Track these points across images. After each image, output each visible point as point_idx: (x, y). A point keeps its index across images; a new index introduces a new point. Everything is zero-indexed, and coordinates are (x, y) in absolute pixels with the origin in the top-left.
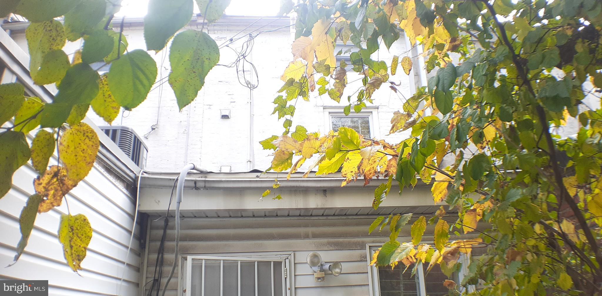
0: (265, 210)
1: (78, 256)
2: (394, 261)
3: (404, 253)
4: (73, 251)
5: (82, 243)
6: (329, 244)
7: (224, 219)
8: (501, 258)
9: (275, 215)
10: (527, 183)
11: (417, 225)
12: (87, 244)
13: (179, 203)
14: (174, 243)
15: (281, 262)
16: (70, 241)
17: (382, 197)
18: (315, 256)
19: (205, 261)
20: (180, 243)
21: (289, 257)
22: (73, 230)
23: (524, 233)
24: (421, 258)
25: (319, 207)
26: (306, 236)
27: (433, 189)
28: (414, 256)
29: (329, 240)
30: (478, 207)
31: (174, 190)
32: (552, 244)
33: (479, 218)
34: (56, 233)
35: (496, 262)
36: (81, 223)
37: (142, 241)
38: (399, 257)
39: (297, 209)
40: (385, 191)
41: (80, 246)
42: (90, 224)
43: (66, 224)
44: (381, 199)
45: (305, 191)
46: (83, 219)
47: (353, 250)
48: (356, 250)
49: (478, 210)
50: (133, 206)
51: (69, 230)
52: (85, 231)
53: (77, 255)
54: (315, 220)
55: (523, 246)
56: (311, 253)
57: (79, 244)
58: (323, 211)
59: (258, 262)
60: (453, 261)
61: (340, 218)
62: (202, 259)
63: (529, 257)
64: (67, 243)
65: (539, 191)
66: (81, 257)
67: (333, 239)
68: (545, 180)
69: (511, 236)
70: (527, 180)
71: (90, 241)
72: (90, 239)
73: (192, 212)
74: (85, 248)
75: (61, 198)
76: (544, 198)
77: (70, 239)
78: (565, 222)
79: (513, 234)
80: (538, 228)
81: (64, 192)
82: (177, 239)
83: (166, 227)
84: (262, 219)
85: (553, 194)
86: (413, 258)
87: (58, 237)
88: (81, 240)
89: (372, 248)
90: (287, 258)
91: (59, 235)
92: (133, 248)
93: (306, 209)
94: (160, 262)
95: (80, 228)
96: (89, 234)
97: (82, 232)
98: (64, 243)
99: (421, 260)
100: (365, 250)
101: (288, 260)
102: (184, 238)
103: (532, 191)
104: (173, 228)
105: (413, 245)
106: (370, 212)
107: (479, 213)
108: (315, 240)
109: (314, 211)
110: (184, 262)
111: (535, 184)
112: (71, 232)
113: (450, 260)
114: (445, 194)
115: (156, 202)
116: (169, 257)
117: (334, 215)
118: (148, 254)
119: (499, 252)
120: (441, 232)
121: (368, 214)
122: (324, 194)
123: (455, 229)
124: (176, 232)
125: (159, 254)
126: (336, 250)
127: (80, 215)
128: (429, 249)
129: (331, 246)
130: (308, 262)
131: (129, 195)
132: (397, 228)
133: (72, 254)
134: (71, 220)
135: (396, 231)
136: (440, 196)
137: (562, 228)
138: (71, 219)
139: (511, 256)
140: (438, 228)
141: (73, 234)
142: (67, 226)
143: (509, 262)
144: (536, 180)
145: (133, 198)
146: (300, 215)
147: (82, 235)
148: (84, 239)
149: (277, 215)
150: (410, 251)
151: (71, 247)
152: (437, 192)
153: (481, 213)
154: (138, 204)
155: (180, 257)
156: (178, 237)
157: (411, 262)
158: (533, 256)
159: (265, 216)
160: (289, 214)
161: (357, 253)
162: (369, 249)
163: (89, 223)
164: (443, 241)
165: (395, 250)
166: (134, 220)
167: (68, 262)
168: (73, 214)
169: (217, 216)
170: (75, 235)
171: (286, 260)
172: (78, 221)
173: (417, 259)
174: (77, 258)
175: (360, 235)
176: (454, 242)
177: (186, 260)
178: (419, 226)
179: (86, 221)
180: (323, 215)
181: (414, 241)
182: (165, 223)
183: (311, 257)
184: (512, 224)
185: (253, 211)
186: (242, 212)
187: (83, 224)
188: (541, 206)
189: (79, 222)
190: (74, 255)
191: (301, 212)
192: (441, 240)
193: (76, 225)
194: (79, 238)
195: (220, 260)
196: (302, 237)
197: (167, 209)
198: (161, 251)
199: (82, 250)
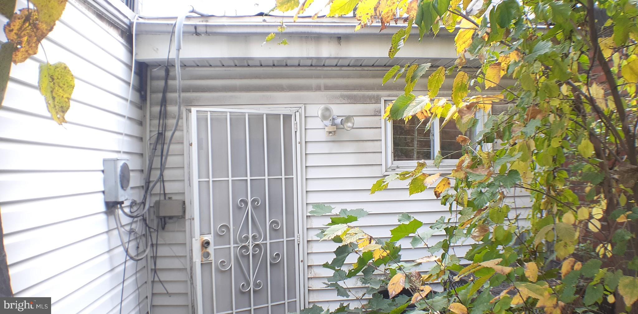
0: (273, 59)
1: (62, 107)
2: (407, 115)
3: (418, 107)
4: (56, 103)
5: (64, 93)
6: (343, 97)
7: (229, 69)
8: (521, 116)
9: (285, 65)
10: (559, 40)
11: (435, 76)
12: (70, 94)
13: (178, 50)
14: (176, 95)
15: (291, 115)
16: (52, 92)
17: (399, 44)
18: (327, 109)
19: (211, 113)
20: (183, 95)
21: (300, 111)
22: (53, 79)
23: (549, 92)
24: (437, 113)
25: (332, 56)
26: (318, 88)
27: (456, 38)
28: (429, 110)
29: (342, 92)
30: (503, 60)
31: (173, 37)
32: (577, 107)
33: (503, 73)
34: (36, 84)
35: (515, 120)
36: (61, 72)
37: (143, 93)
38: (413, 110)
39: (308, 58)
40: (404, 37)
41: (63, 97)
42: (72, 72)
43: (46, 73)
44: (399, 46)
45: (317, 38)
46: (63, 67)
47: (367, 103)
48: (370, 104)
49: (502, 64)
50: (129, 55)
51: (49, 79)
52: (66, 80)
53: (60, 106)
54: (328, 71)
55: (546, 105)
56: (322, 106)
57: (62, 95)
58: (337, 60)
59: (267, 115)
60: (469, 116)
61: (354, 69)
62: (207, 111)
63: (552, 118)
64: (49, 94)
65: (571, 50)
66: (65, 109)
67: (347, 92)
68: (580, 38)
69: (534, 94)
70: (560, 36)
71: (73, 90)
72: (73, 88)
73: (194, 60)
74: (69, 99)
75: (37, 45)
76: (576, 58)
77: (51, 89)
78: (594, 86)
79: (536, 92)
80: (565, 89)
81: (40, 37)
82: (179, 90)
83: (167, 77)
84: (270, 68)
85: (586, 54)
86: (429, 112)
87: (39, 88)
88: (63, 90)
89: (387, 102)
90: (298, 111)
91: (39, 86)
92: (133, 100)
93: (318, 59)
94: (163, 115)
95: (61, 77)
96: (72, 83)
97: (64, 81)
98: (46, 95)
99: (437, 115)
100: (380, 104)
101: (298, 113)
102: (186, 90)
103: (563, 49)
104: (174, 78)
105: (429, 99)
106: (387, 63)
107: (504, 67)
108: (327, 93)
109: (327, 61)
110: (188, 114)
111: (568, 41)
112: (51, 82)
113: (465, 114)
114: (469, 44)
115: (155, 50)
116: (172, 109)
117: (349, 66)
118: (150, 107)
119: (520, 110)
120: (460, 85)
121: (385, 65)
122: (338, 42)
123: (476, 83)
124: (177, 83)
125: (161, 106)
126: (349, 103)
127: (60, 64)
128: (446, 104)
129: (344, 99)
130: (319, 116)
131: (124, 43)
132: (413, 78)
133: (55, 106)
134: (50, 69)
135: (411, 82)
136: (464, 46)
137: (591, 92)
138: (50, 67)
139: (532, 113)
140: (457, 81)
141: (54, 84)
142: (47, 76)
143: (529, 120)
144: (569, 37)
145: (129, 47)
146: (311, 65)
147: (64, 84)
148: (66, 89)
149: (287, 65)
150: (425, 104)
151: (54, 98)
152: (461, 42)
153: (506, 68)
154: (135, 53)
155: (183, 109)
156: (179, 88)
157: (425, 116)
158: (555, 117)
159: (274, 65)
160: (299, 64)
161: (371, 107)
162: (385, 103)
163: (70, 71)
164: (461, 95)
165: (409, 103)
166: (131, 70)
167: (52, 115)
168: (52, 62)
169: (221, 65)
170: (56, 85)
171: (296, 113)
172: (58, 69)
173: (432, 114)
174: (60, 109)
175: (376, 89)
176: (474, 97)
177: (191, 112)
178: (437, 77)
179: (67, 68)
180: (336, 65)
181: (430, 94)
182: (166, 73)
183: (322, 110)
184: (537, 81)
185: (260, 60)
186: (249, 61)
187: (64, 72)
188: (572, 66)
189: (60, 71)
190: (57, 107)
191: (312, 62)
192: (460, 94)
193: (57, 74)
194: (61, 88)
195: (226, 112)
196: (313, 89)
197: (167, 57)
198: (164, 102)
199: (66, 101)
